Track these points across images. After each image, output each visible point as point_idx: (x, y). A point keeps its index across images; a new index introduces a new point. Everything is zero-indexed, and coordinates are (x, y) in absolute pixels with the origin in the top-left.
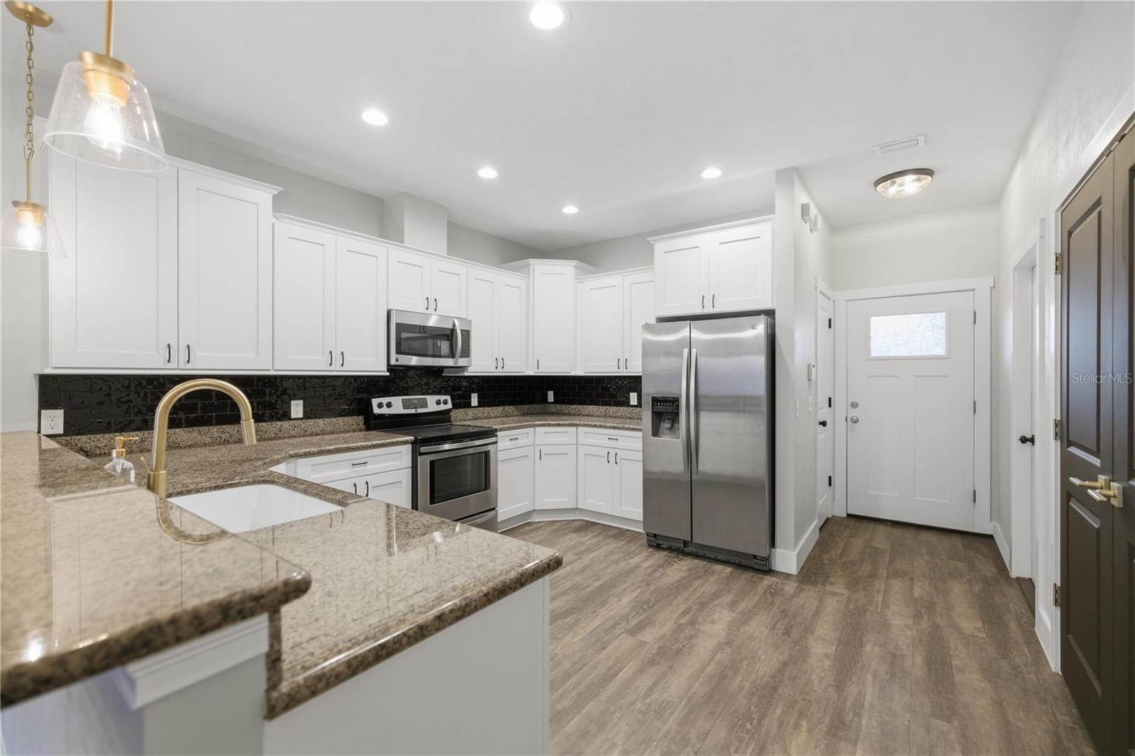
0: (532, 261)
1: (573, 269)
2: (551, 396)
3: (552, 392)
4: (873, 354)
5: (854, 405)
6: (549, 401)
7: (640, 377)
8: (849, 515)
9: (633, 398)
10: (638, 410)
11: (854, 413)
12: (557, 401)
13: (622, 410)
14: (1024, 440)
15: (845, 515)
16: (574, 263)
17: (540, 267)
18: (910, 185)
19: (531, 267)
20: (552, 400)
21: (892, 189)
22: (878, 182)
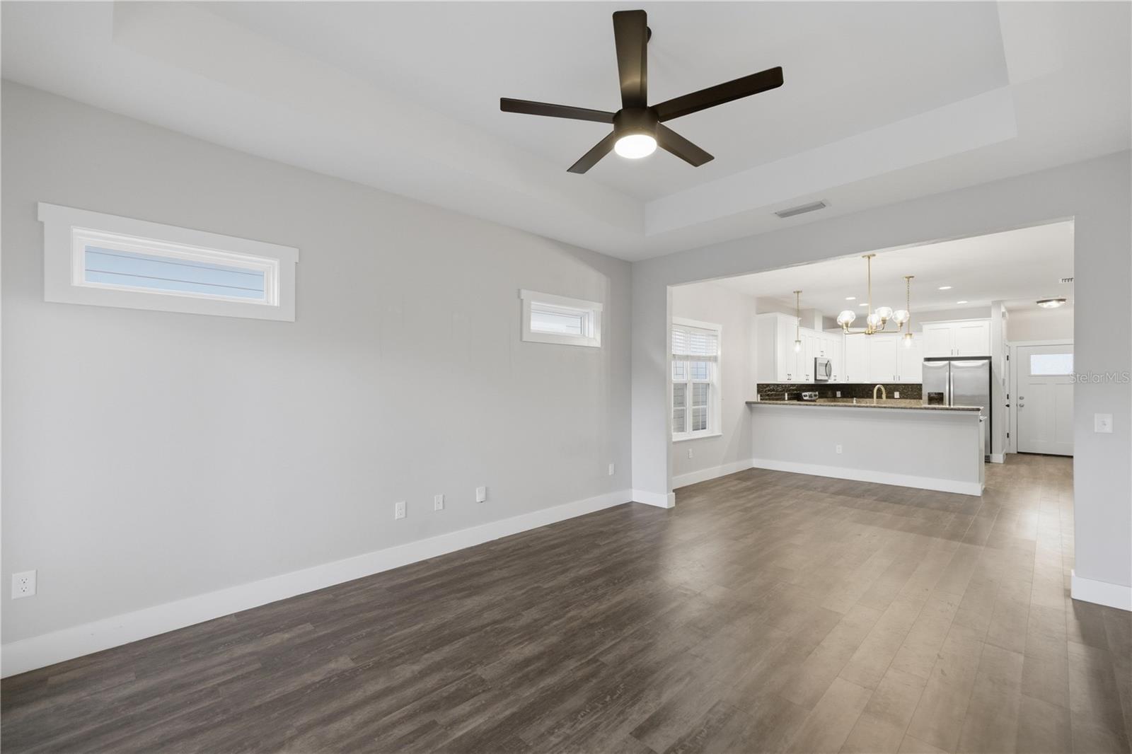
3: (839, 391)
4: (1032, 373)
5: (1021, 398)
6: (838, 395)
7: (921, 385)
8: (1018, 453)
9: (897, 395)
11: (1020, 402)
12: (843, 395)
15: (1016, 452)
18: (1054, 304)
21: (1044, 305)
22: (1038, 302)
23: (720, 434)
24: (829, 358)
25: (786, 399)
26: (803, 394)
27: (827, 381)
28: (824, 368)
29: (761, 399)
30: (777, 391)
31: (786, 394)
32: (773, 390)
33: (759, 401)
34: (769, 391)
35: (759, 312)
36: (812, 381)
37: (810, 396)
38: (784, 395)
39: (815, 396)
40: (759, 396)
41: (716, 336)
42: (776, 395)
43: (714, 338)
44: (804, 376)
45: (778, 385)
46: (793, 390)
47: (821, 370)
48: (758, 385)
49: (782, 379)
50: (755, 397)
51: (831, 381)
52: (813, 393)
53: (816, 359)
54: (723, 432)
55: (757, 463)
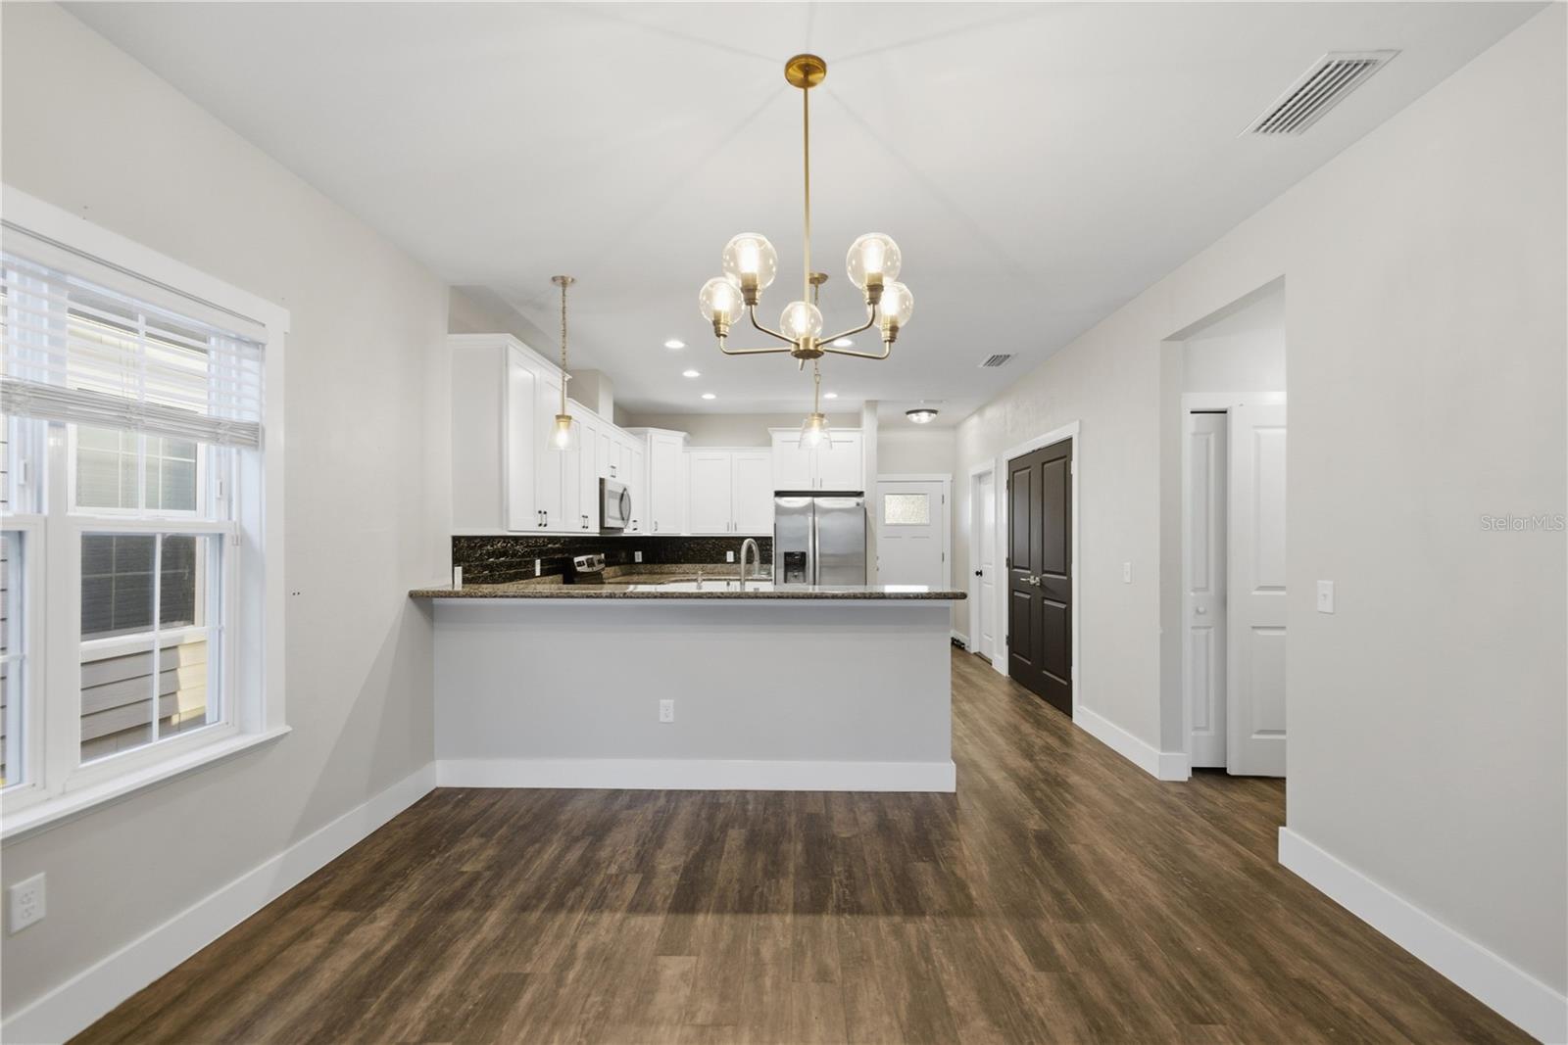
0: (651, 431)
1: (681, 440)
2: (638, 556)
3: (640, 553)
6: (637, 561)
9: (730, 556)
10: (735, 566)
12: (646, 561)
13: (719, 567)
14: (977, 573)
16: (683, 434)
17: (657, 436)
18: (924, 417)
19: (649, 435)
20: (640, 560)
21: (914, 417)
22: (908, 413)
23: (282, 729)
24: (627, 483)
25: (538, 573)
26: (577, 560)
27: (620, 529)
28: (617, 502)
29: (465, 581)
30: (514, 555)
31: (538, 562)
32: (504, 554)
33: (459, 586)
34: (490, 555)
35: (457, 326)
36: (594, 530)
37: (590, 563)
38: (534, 566)
39: (600, 562)
40: (459, 570)
41: (258, 345)
42: (510, 566)
43: (248, 350)
44: (577, 520)
45: (516, 539)
46: (555, 551)
47: (612, 508)
48: (456, 540)
49: (522, 522)
50: (445, 576)
51: (628, 532)
52: (595, 558)
53: (602, 481)
54: (288, 722)
55: (448, 773)
